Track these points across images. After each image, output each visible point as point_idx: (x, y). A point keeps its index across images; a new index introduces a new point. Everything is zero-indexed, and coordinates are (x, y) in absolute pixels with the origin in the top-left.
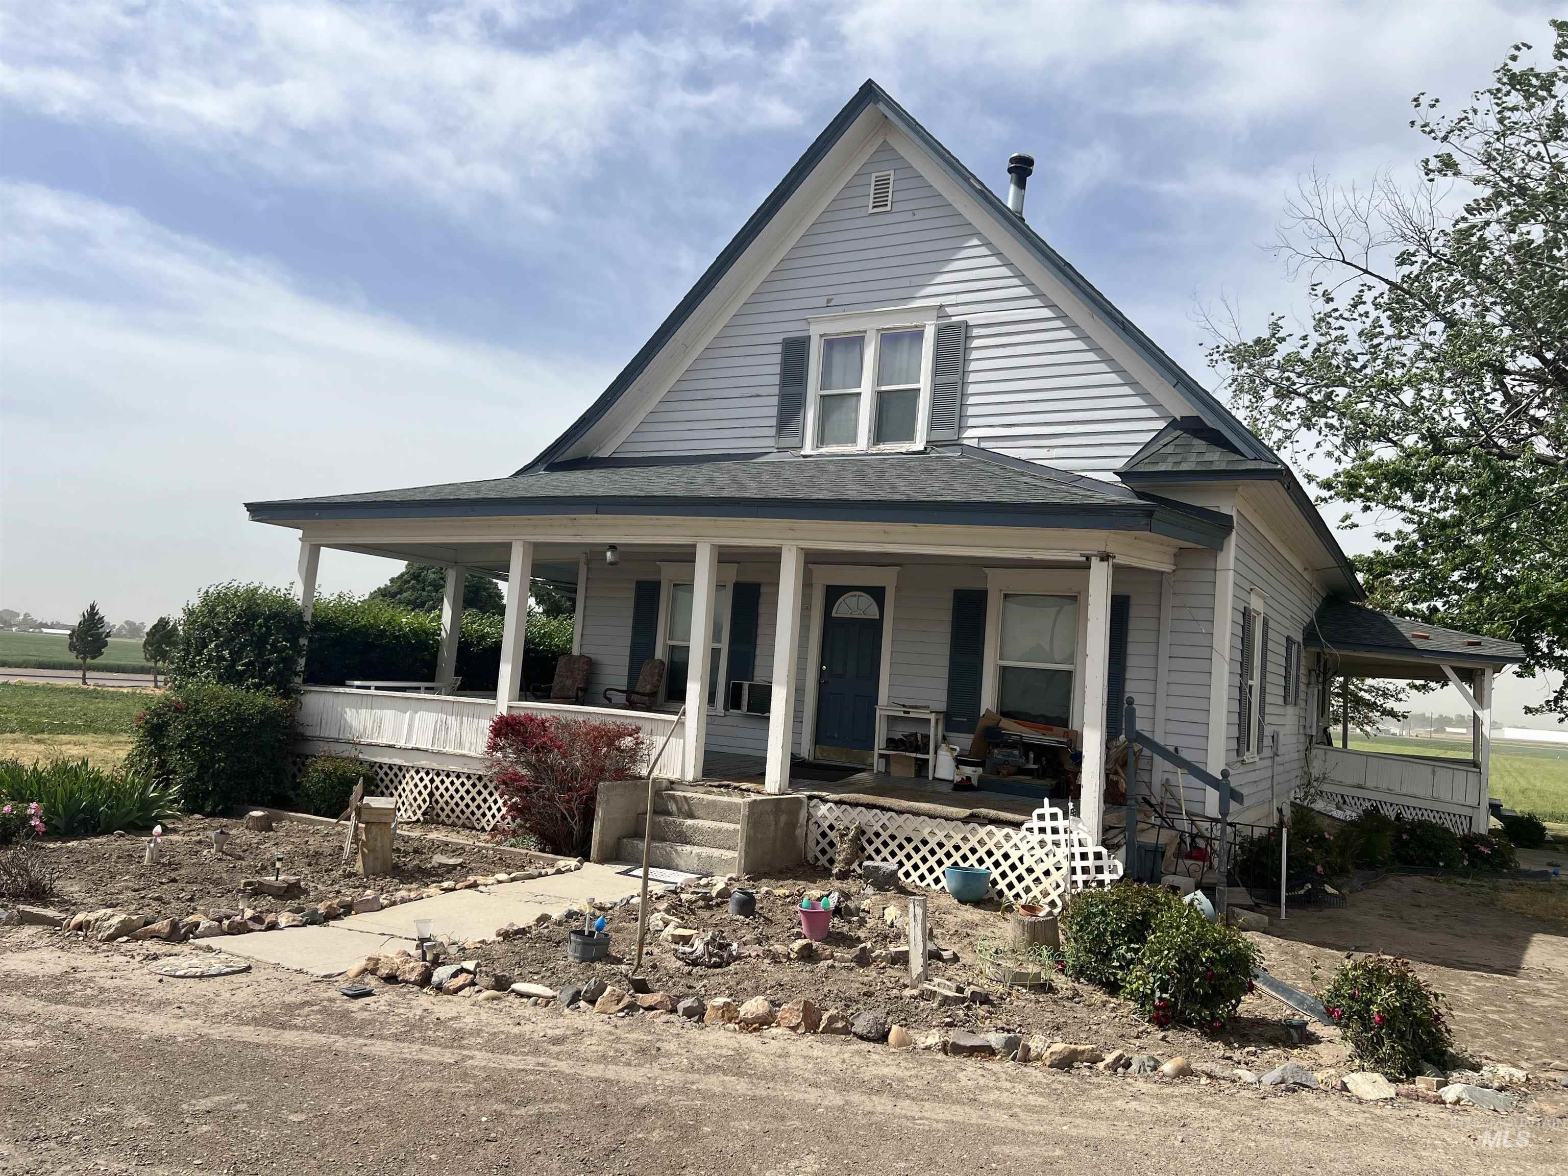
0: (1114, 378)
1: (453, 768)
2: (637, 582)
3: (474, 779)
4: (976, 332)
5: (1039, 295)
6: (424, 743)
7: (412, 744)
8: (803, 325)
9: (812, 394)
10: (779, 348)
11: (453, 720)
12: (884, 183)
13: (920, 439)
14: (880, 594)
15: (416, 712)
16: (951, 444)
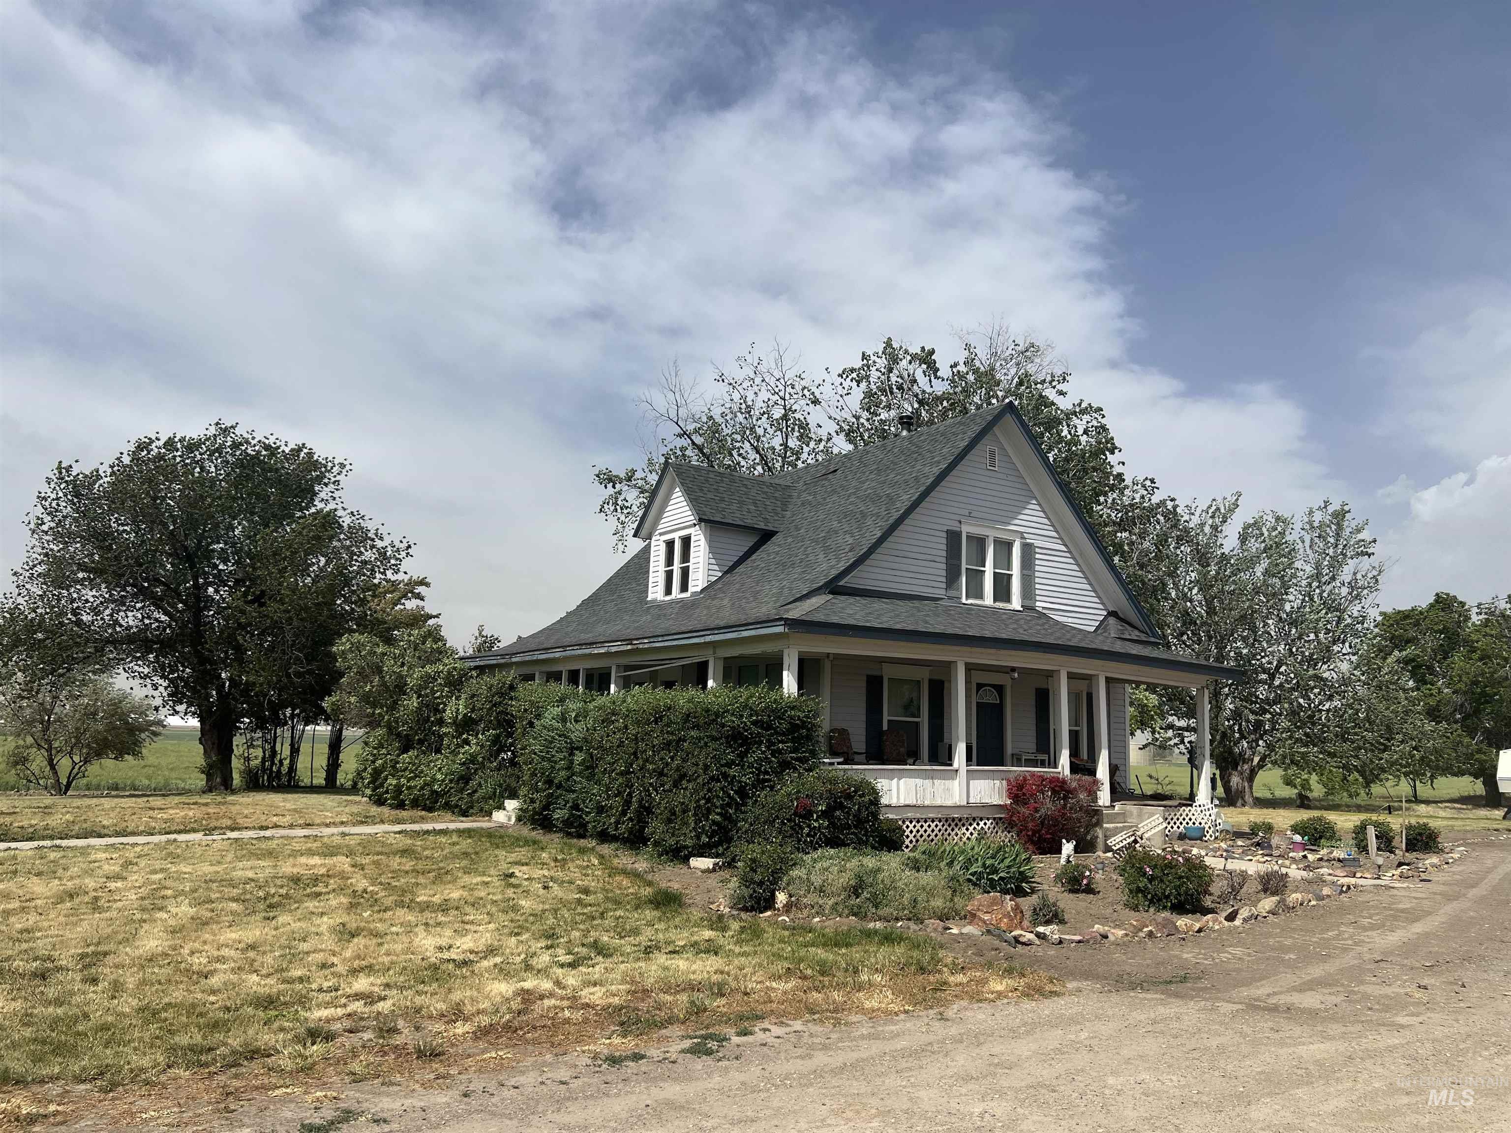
0: (1088, 587)
1: (931, 815)
2: (868, 677)
3: (943, 821)
4: (1037, 550)
5: (1061, 538)
6: (911, 801)
7: (902, 802)
8: (958, 524)
9: (964, 566)
10: (945, 535)
11: (928, 782)
12: (992, 453)
13: (1016, 603)
14: (1000, 689)
15: (900, 779)
16: (1033, 609)
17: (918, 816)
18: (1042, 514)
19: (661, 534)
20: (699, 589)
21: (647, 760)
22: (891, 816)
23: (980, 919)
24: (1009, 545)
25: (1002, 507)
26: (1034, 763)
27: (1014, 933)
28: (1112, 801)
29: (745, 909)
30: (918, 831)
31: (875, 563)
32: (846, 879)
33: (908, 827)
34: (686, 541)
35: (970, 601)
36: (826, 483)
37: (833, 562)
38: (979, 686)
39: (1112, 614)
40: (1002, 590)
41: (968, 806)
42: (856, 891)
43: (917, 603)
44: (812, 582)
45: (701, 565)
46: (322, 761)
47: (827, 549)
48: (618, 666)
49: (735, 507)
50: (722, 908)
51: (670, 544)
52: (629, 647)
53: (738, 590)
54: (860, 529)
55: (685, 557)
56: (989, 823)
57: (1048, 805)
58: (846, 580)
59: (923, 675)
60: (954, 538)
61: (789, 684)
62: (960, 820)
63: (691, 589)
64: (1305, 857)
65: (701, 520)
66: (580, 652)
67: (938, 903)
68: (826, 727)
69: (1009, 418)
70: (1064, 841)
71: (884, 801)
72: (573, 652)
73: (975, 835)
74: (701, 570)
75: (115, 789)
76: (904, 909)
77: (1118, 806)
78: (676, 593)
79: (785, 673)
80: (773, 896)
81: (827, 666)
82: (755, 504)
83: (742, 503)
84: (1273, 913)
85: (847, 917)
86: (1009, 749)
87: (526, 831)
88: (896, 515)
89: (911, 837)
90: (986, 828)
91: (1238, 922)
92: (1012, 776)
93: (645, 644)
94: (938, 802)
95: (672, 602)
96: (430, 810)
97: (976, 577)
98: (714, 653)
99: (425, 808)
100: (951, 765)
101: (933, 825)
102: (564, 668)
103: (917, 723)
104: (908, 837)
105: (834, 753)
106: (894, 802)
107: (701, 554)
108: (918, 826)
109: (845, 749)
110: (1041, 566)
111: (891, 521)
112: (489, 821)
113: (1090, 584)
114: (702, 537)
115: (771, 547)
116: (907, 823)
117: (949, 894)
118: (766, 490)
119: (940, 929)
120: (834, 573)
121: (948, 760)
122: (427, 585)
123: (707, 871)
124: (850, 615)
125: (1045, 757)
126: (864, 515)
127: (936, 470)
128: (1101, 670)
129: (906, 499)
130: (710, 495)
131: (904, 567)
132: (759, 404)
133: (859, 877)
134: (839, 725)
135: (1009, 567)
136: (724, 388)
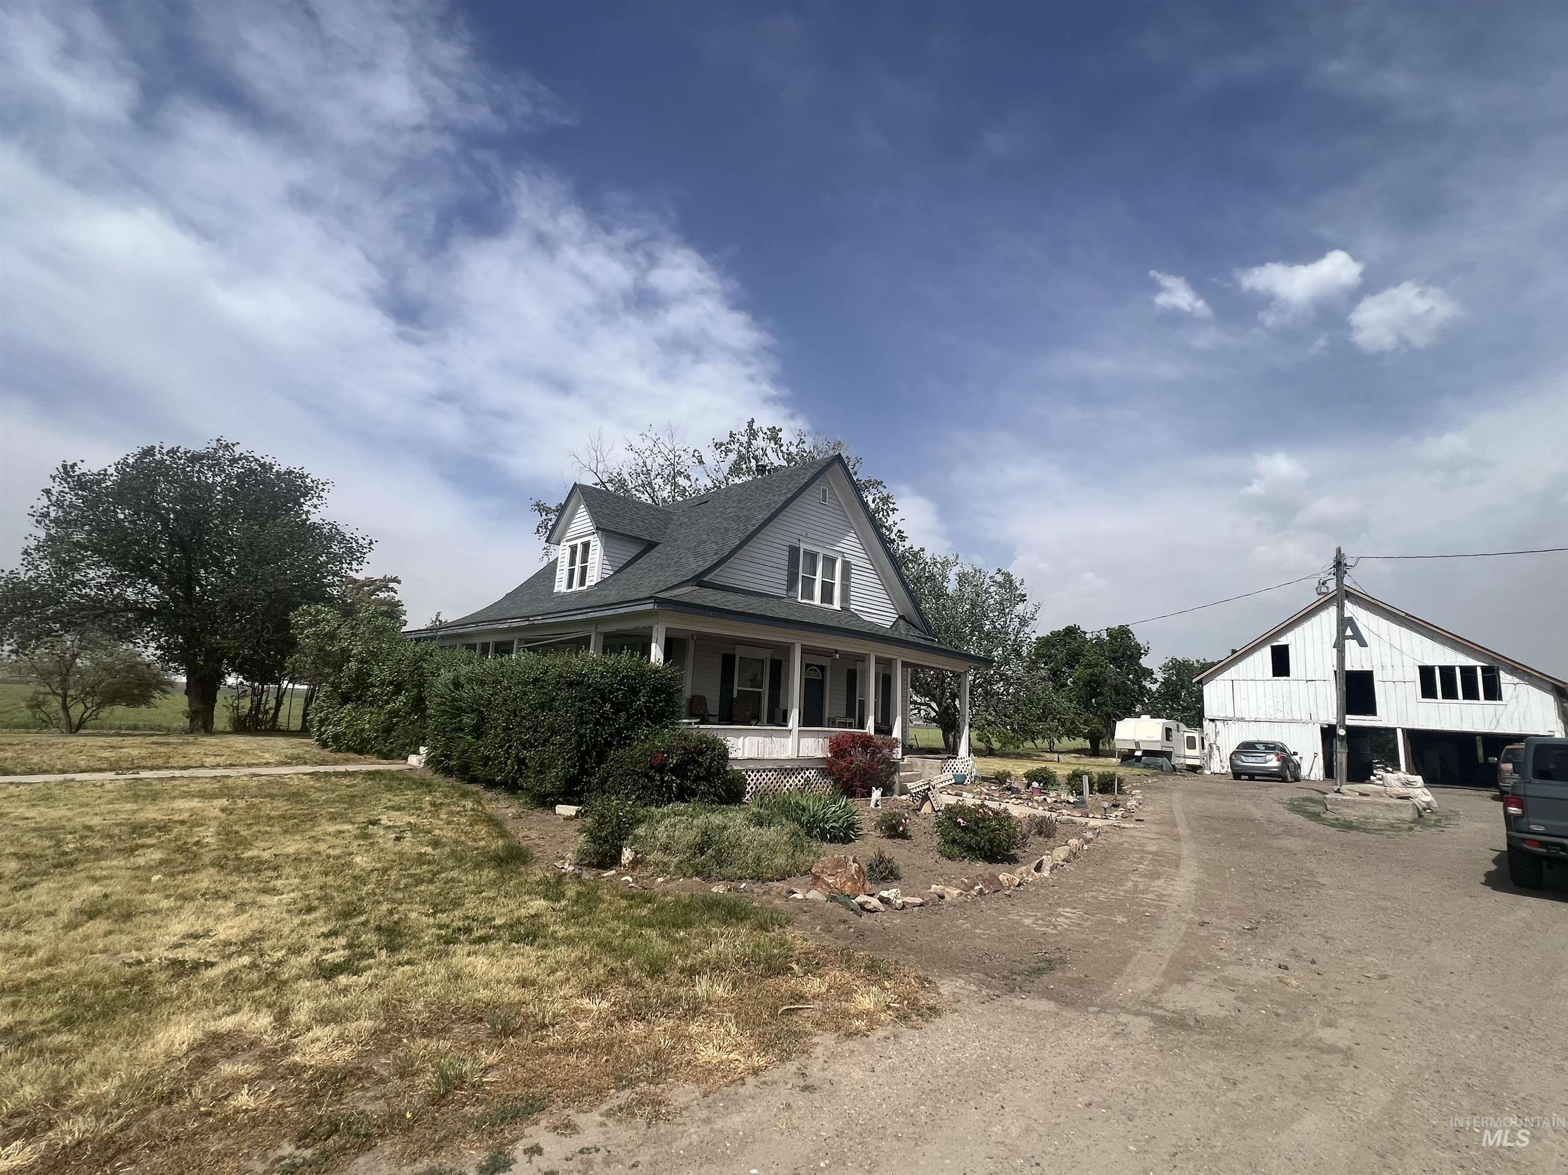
1: (769, 767)
2: (723, 654)
3: (778, 771)
4: (853, 567)
5: (869, 560)
7: (746, 756)
8: (797, 542)
9: (800, 574)
10: (787, 549)
11: (768, 740)
12: (824, 491)
13: (837, 606)
14: (822, 669)
15: (745, 737)
16: (848, 610)
17: (759, 767)
18: (857, 541)
19: (567, 541)
20: (593, 583)
21: (524, 718)
22: (735, 768)
23: (824, 881)
24: (833, 561)
25: (832, 533)
26: (844, 725)
27: (859, 899)
28: (903, 755)
29: (590, 865)
30: (758, 779)
31: (732, 565)
32: (692, 836)
33: (750, 776)
34: (586, 546)
35: (803, 601)
36: (699, 510)
37: (701, 563)
38: (808, 666)
39: (901, 617)
40: (827, 595)
41: (798, 759)
42: (701, 849)
43: (765, 599)
44: (683, 576)
45: (596, 565)
46: (298, 711)
47: (696, 554)
48: (520, 640)
49: (627, 522)
50: (566, 866)
51: (574, 549)
52: (527, 623)
53: (624, 584)
54: (723, 539)
55: (585, 560)
56: (813, 772)
57: (859, 758)
58: (710, 576)
59: (766, 655)
60: (794, 552)
61: (656, 654)
62: (791, 770)
63: (588, 583)
64: (1045, 799)
65: (598, 528)
66: (488, 627)
67: (780, 860)
68: (687, 693)
69: (837, 466)
70: (874, 788)
71: (731, 756)
72: (483, 627)
73: (802, 781)
74: (596, 569)
75: (134, 730)
76: (748, 867)
77: (907, 759)
78: (576, 587)
79: (653, 645)
80: (620, 853)
81: (692, 644)
82: (643, 522)
83: (633, 520)
84: (1066, 860)
85: (691, 877)
86: (827, 715)
87: (429, 775)
88: (751, 529)
89: (752, 784)
90: (811, 776)
91: (1046, 873)
92: (833, 736)
93: (539, 620)
94: (775, 756)
95: (573, 593)
96: (360, 752)
97: (809, 583)
98: (596, 629)
99: (356, 752)
100: (786, 726)
101: (770, 775)
102: (478, 641)
103: (760, 693)
104: (749, 784)
105: (692, 715)
106: (739, 755)
107: (597, 556)
108: (758, 775)
109: (702, 712)
110: (856, 578)
111: (748, 533)
112: (405, 764)
113: (888, 595)
114: (599, 543)
115: (654, 553)
116: (750, 773)
117: (790, 850)
118: (653, 512)
119: (784, 893)
120: (700, 570)
121: (784, 721)
122: (399, 582)
123: (569, 818)
124: (712, 601)
125: (852, 721)
126: (727, 530)
127: (784, 498)
128: (899, 656)
129: (760, 517)
130: (607, 511)
131: (754, 570)
132: (656, 466)
133: (704, 833)
134: (698, 693)
135: (833, 578)
136: (632, 455)
